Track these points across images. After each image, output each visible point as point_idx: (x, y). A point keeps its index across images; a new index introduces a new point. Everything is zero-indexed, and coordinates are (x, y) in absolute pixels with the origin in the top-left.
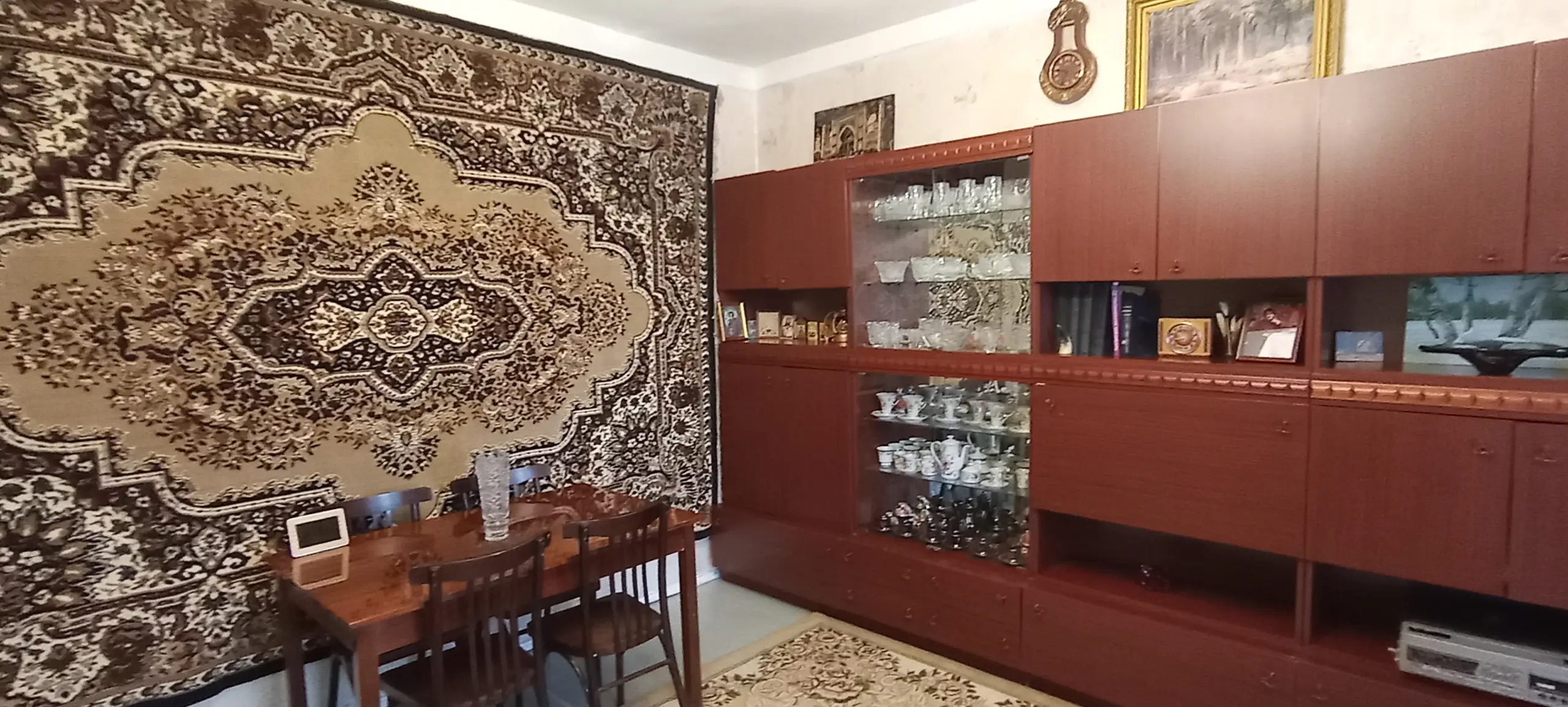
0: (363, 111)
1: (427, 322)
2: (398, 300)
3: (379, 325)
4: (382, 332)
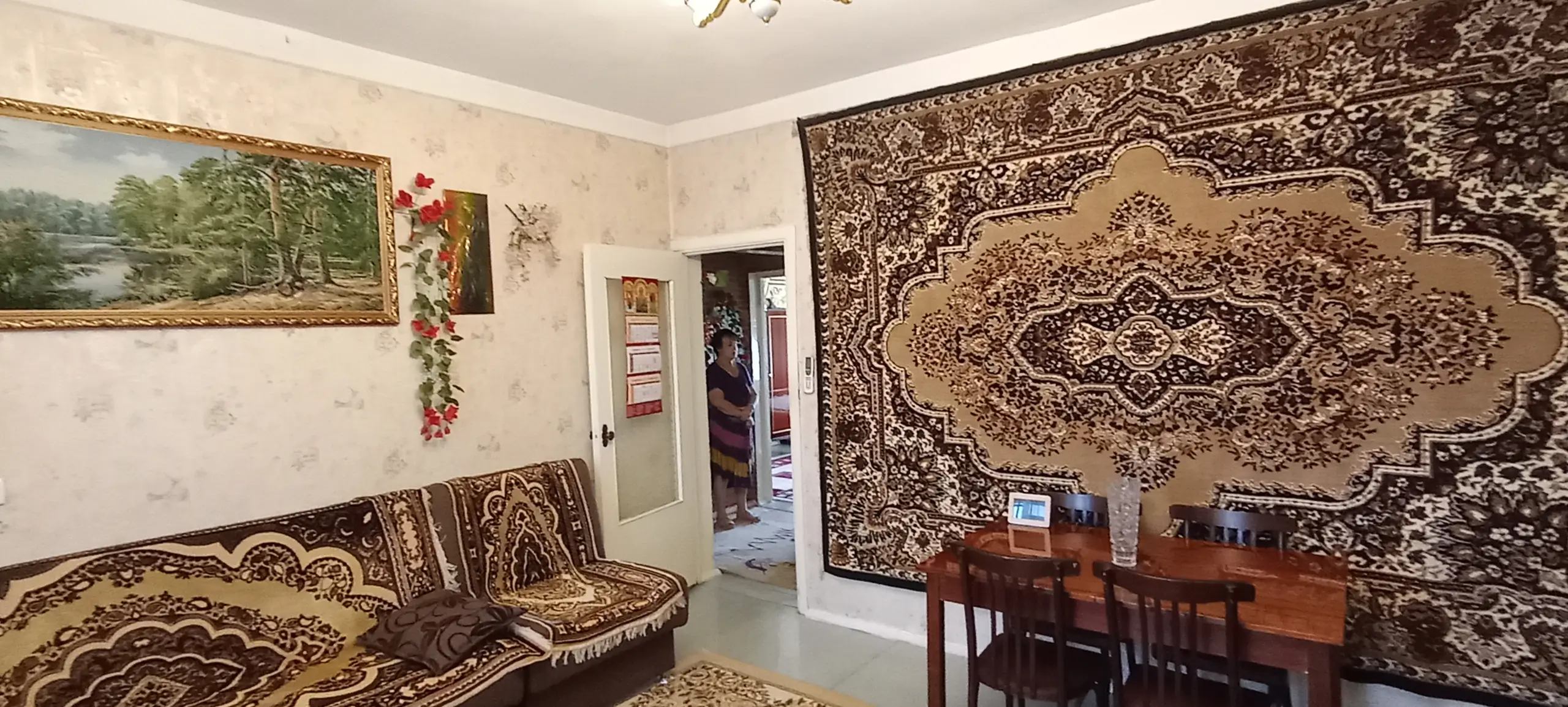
0: (1121, 150)
1: (1172, 342)
2: (1143, 320)
3: (1125, 343)
4: (1127, 350)
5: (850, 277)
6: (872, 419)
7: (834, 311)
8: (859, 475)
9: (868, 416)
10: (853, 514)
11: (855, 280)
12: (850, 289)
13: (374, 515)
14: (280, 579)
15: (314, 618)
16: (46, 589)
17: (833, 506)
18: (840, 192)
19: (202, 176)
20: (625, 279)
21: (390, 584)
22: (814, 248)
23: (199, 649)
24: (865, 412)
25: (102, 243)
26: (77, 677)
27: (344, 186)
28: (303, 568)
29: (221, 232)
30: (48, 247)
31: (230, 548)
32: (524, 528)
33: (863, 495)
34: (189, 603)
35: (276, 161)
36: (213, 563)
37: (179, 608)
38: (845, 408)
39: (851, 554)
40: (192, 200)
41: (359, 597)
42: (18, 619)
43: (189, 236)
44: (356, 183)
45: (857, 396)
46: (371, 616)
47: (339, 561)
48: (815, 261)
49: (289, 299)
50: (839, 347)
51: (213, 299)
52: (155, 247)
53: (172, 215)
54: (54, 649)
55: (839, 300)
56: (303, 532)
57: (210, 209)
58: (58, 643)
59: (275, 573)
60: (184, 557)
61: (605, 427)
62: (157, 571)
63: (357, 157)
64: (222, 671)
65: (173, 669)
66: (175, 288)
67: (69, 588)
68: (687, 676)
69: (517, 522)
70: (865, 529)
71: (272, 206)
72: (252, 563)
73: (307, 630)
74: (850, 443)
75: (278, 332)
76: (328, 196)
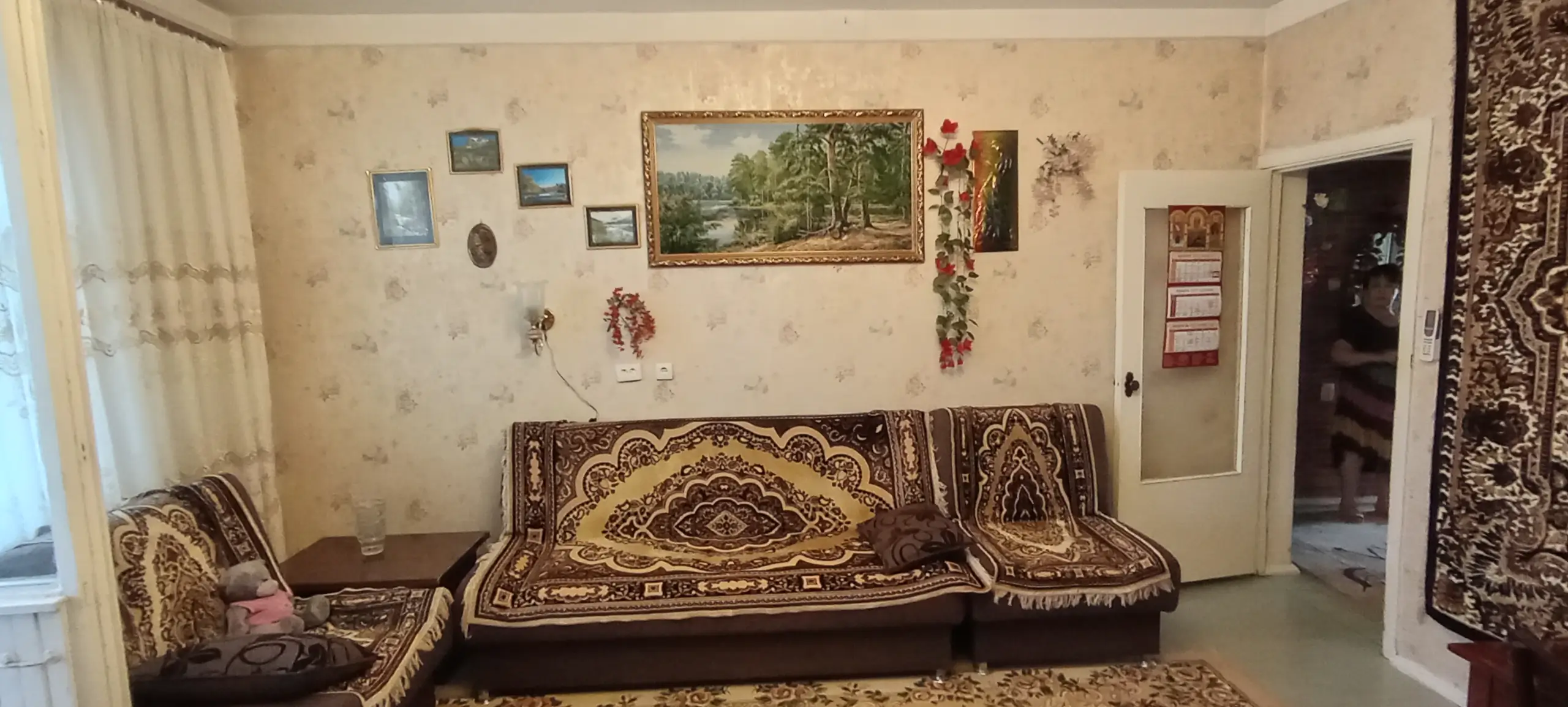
5: (1517, 190)
6: (1532, 412)
7: (1483, 243)
8: (1497, 493)
9: (1524, 406)
10: (1480, 546)
11: (1525, 194)
12: (1514, 208)
13: (884, 428)
14: (809, 464)
15: (830, 500)
16: (680, 438)
17: (1446, 526)
18: (1515, 56)
19: (782, 148)
20: (1172, 208)
21: (890, 488)
22: (1459, 148)
23: (755, 500)
24: (1519, 399)
25: (722, 205)
26: (690, 499)
27: (884, 141)
28: (827, 459)
29: (794, 190)
30: (695, 210)
31: (780, 433)
32: (1021, 464)
33: (1502, 523)
34: (752, 467)
35: (833, 128)
36: (769, 442)
37: (746, 469)
38: (1484, 390)
39: (1468, 601)
40: (776, 167)
41: (865, 492)
42: (665, 453)
43: (773, 196)
44: (894, 136)
45: (1509, 373)
46: (872, 510)
47: (853, 459)
48: (1458, 168)
49: (838, 242)
50: (1484, 299)
51: (787, 243)
52: (752, 205)
53: (763, 179)
54: (680, 477)
55: (1492, 227)
56: (830, 431)
57: (787, 173)
58: (683, 474)
59: (806, 457)
60: (752, 434)
61: (1130, 377)
62: (736, 440)
63: (896, 113)
64: (766, 521)
65: (739, 510)
66: (764, 235)
67: (691, 440)
68: (1173, 670)
69: (1015, 458)
70: (1499, 573)
71: (829, 165)
72: (793, 447)
73: (824, 508)
74: (1487, 442)
75: (830, 267)
76: (870, 151)
